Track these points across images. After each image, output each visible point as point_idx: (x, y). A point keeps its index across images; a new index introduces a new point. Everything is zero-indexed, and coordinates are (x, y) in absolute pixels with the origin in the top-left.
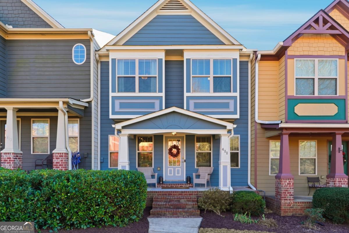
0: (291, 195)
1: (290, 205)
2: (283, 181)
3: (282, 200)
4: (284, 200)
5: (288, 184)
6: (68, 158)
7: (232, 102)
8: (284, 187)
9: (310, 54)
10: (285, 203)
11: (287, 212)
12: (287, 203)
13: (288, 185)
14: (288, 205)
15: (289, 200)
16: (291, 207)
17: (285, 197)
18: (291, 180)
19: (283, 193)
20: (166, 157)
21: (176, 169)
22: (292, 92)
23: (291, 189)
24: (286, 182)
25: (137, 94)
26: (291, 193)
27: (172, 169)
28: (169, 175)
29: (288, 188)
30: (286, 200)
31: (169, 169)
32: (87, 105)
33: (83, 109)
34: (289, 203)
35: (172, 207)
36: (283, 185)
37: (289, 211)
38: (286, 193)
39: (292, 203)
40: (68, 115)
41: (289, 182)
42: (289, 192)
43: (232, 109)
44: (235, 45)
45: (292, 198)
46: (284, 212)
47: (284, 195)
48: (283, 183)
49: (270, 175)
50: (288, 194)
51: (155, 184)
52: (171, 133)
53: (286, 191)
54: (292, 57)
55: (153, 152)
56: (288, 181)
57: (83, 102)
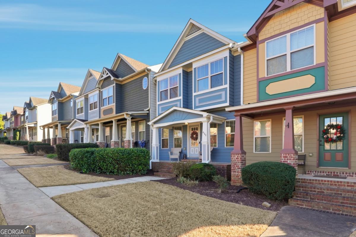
0: (239, 168)
1: (238, 177)
2: (233, 156)
3: (232, 172)
4: (234, 172)
5: (236, 158)
6: (130, 143)
7: (223, 93)
8: (233, 161)
9: (282, 31)
10: (234, 175)
11: (236, 182)
12: (236, 175)
13: (237, 160)
14: (237, 177)
15: (238, 172)
16: (239, 179)
17: (234, 170)
18: (239, 155)
19: (233, 166)
20: (189, 141)
21: (196, 149)
22: (263, 74)
23: (239, 163)
24: (235, 157)
25: (169, 100)
26: (238, 166)
27: (193, 149)
28: (191, 153)
29: (236, 162)
30: (235, 172)
31: (191, 149)
32: (148, 112)
33: (147, 114)
34: (238, 175)
35: (167, 172)
36: (233, 160)
37: (237, 182)
38: (235, 166)
39: (239, 175)
40: (131, 120)
41: (238, 157)
42: (237, 165)
43: (223, 99)
44: (227, 45)
45: (239, 171)
46: (233, 182)
47: (233, 168)
48: (233, 157)
49: (254, 152)
50: (237, 167)
51: (177, 159)
52: (184, 123)
53: (235, 164)
54: (263, 41)
55: (182, 137)
56: (236, 156)
57: (145, 111)
